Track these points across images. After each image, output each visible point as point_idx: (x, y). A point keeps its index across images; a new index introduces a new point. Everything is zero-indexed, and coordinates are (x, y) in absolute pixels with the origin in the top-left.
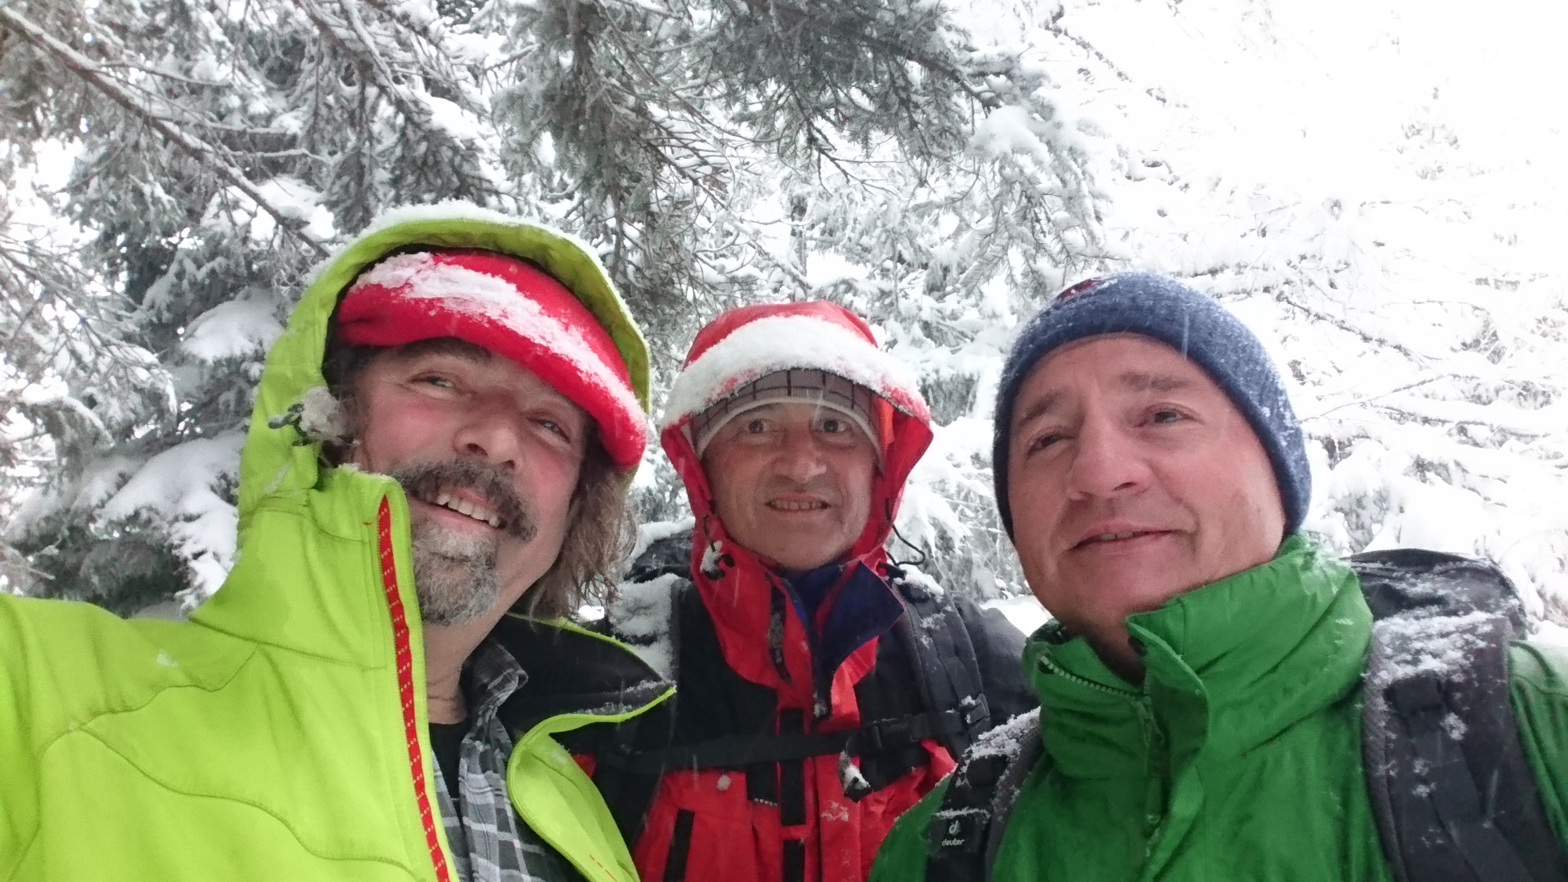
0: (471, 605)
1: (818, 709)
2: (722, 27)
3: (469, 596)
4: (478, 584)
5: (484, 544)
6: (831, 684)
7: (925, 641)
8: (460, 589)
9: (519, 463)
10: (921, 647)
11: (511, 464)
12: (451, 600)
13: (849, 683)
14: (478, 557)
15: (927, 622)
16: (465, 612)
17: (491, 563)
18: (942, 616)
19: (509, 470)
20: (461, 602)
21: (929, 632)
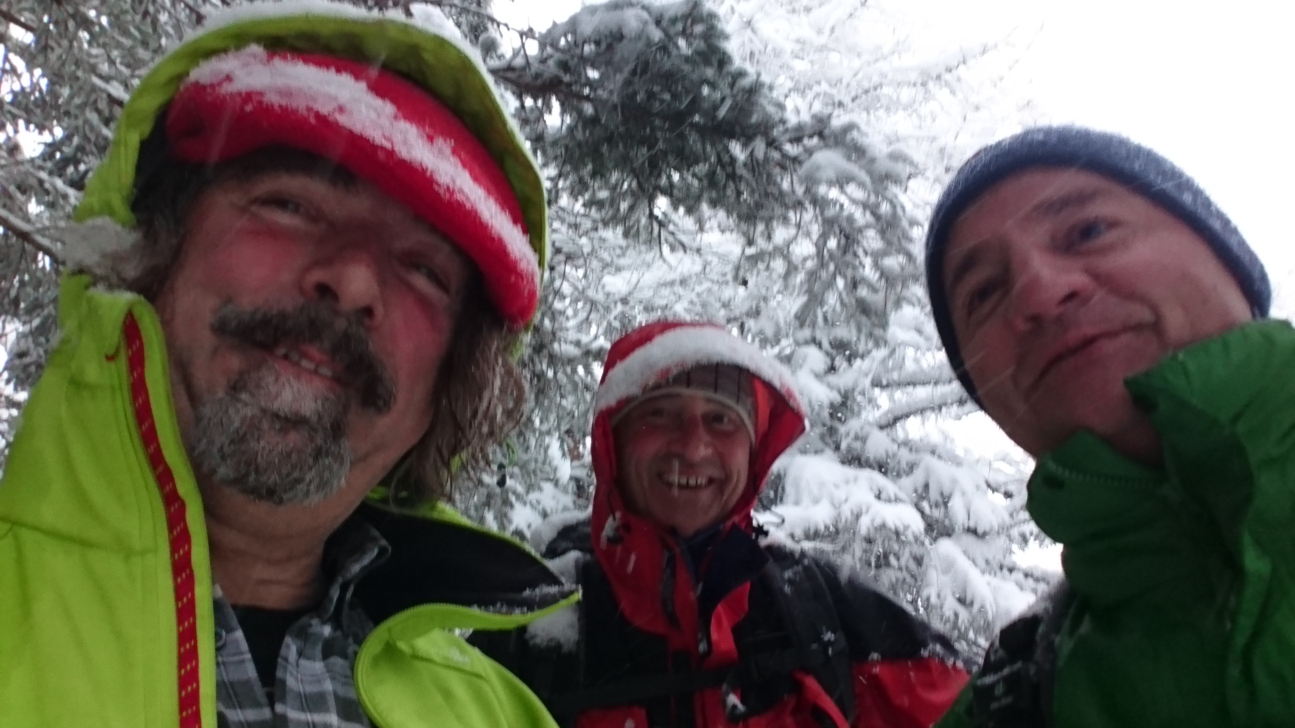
0: (308, 477)
1: (702, 647)
2: (571, 129)
3: (306, 468)
4: (318, 454)
5: (327, 399)
6: (710, 625)
7: (787, 589)
8: (294, 457)
9: (379, 311)
10: (785, 595)
11: (368, 311)
12: (284, 471)
13: (726, 624)
14: (320, 418)
15: (788, 574)
16: (302, 487)
17: (337, 430)
18: (799, 568)
19: (367, 321)
20: (296, 474)
21: (791, 582)
